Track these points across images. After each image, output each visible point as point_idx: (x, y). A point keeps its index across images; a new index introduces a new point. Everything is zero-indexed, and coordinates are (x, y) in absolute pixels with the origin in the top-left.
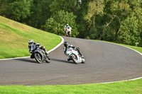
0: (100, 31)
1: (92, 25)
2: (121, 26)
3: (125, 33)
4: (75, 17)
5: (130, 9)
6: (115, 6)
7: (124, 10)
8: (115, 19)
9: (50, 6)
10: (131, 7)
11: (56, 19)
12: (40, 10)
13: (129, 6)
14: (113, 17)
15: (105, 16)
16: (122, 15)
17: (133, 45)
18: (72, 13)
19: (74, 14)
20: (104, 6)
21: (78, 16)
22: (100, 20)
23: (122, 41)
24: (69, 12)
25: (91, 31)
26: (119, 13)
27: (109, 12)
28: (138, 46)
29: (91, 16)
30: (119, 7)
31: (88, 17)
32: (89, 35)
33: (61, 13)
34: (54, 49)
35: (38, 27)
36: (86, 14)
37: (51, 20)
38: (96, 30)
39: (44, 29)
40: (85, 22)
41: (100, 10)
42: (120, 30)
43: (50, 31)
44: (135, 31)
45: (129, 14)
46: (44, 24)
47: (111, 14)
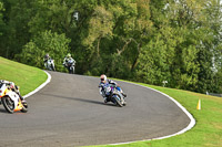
0: (108, 62)
1: (95, 54)
2: (141, 55)
3: (147, 66)
4: (69, 40)
5: (155, 29)
6: (130, 23)
7: (144, 31)
8: (131, 44)
9: (29, 24)
10: (155, 26)
11: (38, 45)
12: (14, 30)
13: (152, 24)
14: (127, 40)
15: (115, 39)
16: (141, 38)
17: (159, 84)
18: (63, 35)
19: (67, 36)
20: (113, 24)
21: (73, 40)
22: (108, 46)
23: (142, 79)
24: (59, 33)
25: (93, 63)
26: (136, 35)
27: (122, 33)
28: (167, 86)
29: (93, 39)
30: (137, 25)
31: (89, 41)
32: (90, 69)
33: (46, 34)
34: (36, 90)
35: (11, 57)
36: (86, 36)
37: (31, 46)
38: (101, 61)
39: (19, 60)
40: (84, 48)
41: (108, 30)
42: (138, 61)
43: (30, 62)
44: (162, 64)
45: (152, 36)
46: (20, 51)
47: (125, 36)
